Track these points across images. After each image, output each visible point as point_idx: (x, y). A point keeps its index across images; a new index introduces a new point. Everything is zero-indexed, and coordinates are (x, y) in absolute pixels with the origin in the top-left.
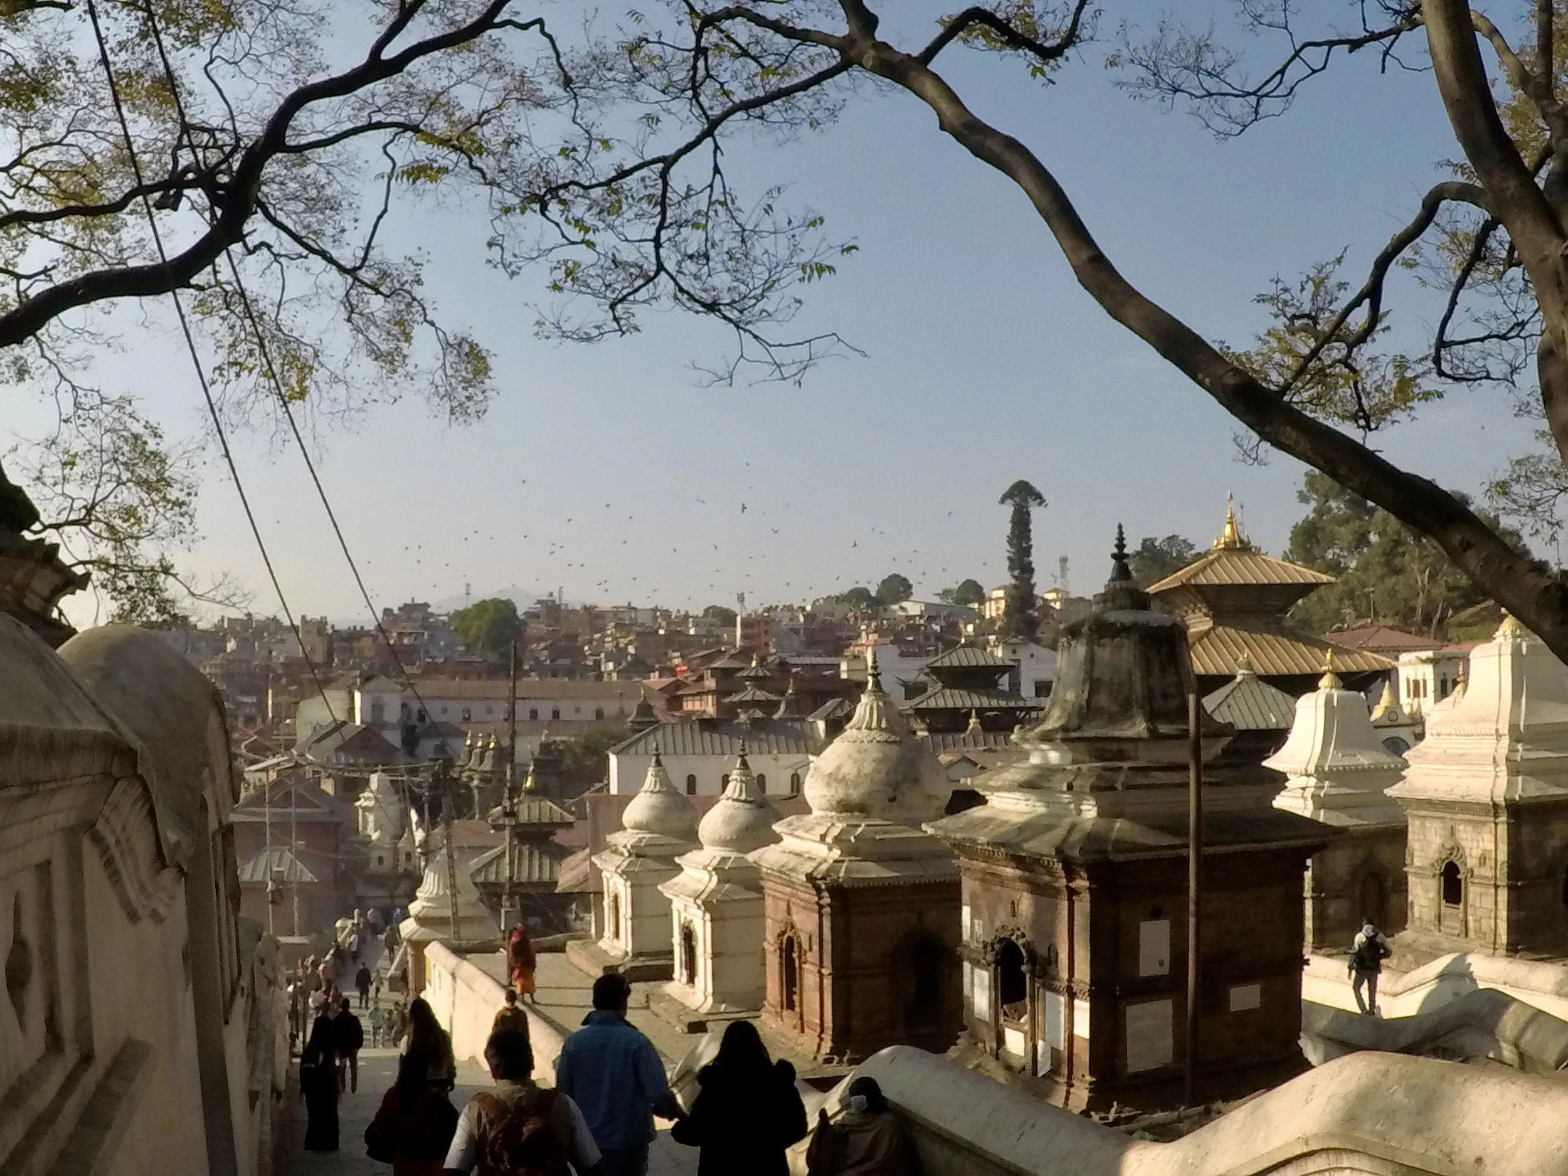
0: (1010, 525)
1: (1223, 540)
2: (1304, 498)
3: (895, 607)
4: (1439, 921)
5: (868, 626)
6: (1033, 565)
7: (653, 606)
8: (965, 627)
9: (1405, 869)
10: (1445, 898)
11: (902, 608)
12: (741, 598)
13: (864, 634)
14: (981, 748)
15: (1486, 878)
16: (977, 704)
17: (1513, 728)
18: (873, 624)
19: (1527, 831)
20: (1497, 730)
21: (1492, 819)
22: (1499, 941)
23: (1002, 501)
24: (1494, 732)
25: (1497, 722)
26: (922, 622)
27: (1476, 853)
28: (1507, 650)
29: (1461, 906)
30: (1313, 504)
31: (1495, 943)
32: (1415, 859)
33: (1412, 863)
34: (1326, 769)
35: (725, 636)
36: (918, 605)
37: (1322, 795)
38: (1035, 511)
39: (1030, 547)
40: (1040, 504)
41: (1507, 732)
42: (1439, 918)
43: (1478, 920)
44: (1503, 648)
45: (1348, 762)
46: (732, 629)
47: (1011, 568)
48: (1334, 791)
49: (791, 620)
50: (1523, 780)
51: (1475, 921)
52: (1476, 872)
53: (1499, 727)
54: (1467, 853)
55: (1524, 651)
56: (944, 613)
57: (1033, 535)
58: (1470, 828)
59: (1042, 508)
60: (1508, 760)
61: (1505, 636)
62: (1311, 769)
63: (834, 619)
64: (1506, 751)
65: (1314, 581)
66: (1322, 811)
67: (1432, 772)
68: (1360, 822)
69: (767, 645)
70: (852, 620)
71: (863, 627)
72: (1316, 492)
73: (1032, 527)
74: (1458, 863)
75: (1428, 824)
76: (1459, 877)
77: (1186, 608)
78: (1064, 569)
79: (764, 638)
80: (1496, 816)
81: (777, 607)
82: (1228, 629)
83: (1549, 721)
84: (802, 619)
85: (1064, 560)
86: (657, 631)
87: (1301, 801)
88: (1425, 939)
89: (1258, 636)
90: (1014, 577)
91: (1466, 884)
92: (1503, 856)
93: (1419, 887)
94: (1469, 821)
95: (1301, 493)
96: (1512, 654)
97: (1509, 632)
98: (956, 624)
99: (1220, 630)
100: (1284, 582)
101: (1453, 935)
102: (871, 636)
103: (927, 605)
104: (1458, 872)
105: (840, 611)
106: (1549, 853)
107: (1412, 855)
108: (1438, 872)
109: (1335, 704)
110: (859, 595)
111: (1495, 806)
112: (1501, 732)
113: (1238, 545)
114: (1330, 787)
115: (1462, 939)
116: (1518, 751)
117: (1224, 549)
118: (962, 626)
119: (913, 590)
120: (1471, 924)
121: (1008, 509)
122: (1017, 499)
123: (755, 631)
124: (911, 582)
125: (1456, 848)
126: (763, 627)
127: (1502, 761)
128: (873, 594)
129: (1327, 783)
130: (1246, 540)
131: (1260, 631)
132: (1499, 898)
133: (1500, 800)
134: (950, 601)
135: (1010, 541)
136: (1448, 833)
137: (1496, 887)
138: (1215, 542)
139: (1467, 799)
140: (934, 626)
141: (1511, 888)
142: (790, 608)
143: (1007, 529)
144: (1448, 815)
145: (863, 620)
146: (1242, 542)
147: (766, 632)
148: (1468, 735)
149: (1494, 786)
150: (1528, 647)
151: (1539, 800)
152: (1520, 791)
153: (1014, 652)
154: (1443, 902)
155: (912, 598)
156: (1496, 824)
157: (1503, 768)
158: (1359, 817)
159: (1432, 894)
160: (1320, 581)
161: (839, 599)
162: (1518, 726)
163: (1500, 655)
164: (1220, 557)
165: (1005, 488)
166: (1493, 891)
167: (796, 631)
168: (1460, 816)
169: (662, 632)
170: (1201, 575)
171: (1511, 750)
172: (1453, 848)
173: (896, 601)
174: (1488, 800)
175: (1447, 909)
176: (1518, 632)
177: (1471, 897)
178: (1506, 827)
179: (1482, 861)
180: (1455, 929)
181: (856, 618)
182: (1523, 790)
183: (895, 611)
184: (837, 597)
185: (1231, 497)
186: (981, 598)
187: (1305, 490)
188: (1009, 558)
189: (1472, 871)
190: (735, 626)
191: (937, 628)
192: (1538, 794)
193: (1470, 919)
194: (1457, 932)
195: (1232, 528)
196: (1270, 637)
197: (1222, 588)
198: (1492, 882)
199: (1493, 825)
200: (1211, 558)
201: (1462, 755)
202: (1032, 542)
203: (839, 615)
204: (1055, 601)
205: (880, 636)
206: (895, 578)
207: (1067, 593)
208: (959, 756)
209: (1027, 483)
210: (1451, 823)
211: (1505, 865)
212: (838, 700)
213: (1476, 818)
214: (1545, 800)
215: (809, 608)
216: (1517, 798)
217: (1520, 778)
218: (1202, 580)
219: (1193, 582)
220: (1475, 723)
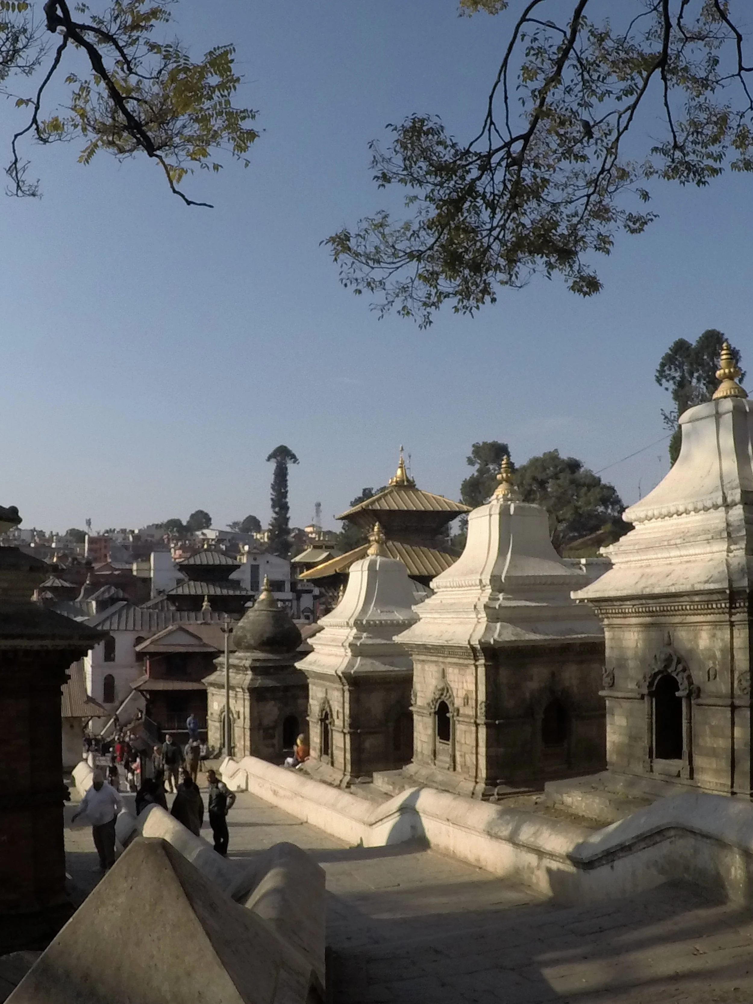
0: (273, 476)
1: (395, 480)
2: (471, 462)
3: (198, 533)
4: (435, 756)
5: (176, 544)
6: (289, 505)
7: (32, 528)
8: (243, 547)
9: (411, 708)
10: (439, 735)
11: (203, 534)
12: (89, 523)
13: (172, 550)
14: (199, 622)
15: (468, 716)
16: (212, 592)
17: (495, 579)
18: (179, 544)
19: (504, 674)
20: (481, 581)
21: (473, 662)
22: (479, 775)
23: (269, 459)
24: (478, 582)
25: (482, 573)
26: (213, 543)
27: (462, 694)
28: (496, 510)
29: (450, 743)
30: (477, 466)
31: (476, 777)
32: (418, 699)
33: (416, 704)
34: (364, 622)
35: (78, 549)
36: (215, 532)
37: (358, 644)
38: (291, 466)
39: (287, 492)
40: (294, 462)
41: (488, 582)
42: (435, 753)
43: (463, 756)
44: (493, 509)
45: (385, 617)
46: (82, 544)
47: (273, 506)
48: (370, 642)
49: (124, 539)
50: (501, 626)
51: (461, 756)
52: (461, 711)
53: (483, 577)
54: (455, 694)
55: (512, 512)
56: (229, 537)
57: (289, 483)
58: (456, 671)
59: (295, 465)
60: (486, 607)
61: (498, 499)
62: (352, 622)
63: (154, 540)
64: (487, 600)
65: (457, 509)
66: (359, 658)
67: (432, 621)
68: (391, 668)
69: (106, 556)
70: (166, 541)
71: (172, 545)
72: (480, 457)
73: (288, 478)
74: (447, 702)
75: (426, 667)
76: (448, 715)
77: (368, 528)
78: (318, 512)
79: (103, 551)
80: (476, 659)
81: (114, 530)
82: (395, 543)
83: (531, 573)
84: (131, 539)
85: (318, 505)
86: (30, 545)
87: (342, 650)
88: (424, 772)
89: (416, 548)
90: (276, 513)
91: (454, 722)
92: (482, 697)
93: (421, 724)
94: (456, 664)
95: (469, 459)
96: (500, 514)
97: (501, 496)
98: (237, 545)
99: (390, 543)
100: (436, 509)
101: (445, 769)
102: (177, 552)
103: (221, 532)
104: (448, 712)
105: (158, 535)
106: (528, 695)
107: (416, 696)
108: (433, 711)
109: (378, 569)
110: (174, 524)
111: (473, 648)
112: (484, 582)
113: (406, 483)
114: (367, 637)
115: (451, 773)
116: (498, 599)
117: (395, 486)
118: (241, 546)
119: (212, 522)
120: (458, 759)
121: (272, 465)
122: (279, 458)
123: (97, 546)
124: (211, 516)
125: (445, 690)
126: (103, 544)
127: (481, 607)
128: (184, 523)
129: (365, 635)
130: (411, 479)
131: (418, 544)
132: (480, 735)
133: (475, 643)
134: (237, 530)
135: (273, 488)
136: (440, 675)
137: (477, 725)
138: (390, 481)
139: (450, 643)
140: (221, 545)
141: (487, 725)
142: (123, 531)
143: (271, 478)
144: (441, 659)
145: (173, 540)
146: (408, 481)
147: (105, 547)
148: (459, 587)
149: (474, 631)
150: (515, 508)
151: (515, 645)
152: (496, 636)
153: (255, 559)
154: (438, 738)
155: (211, 527)
156: (476, 667)
157: (483, 615)
158: (392, 664)
159: (430, 731)
160: (461, 510)
161: (158, 526)
162: (501, 576)
163: (490, 515)
164: (392, 491)
165: (271, 451)
166: (474, 728)
167: (126, 547)
168: (449, 660)
169: (32, 545)
170: (377, 504)
171: (493, 598)
172: (443, 689)
173: (200, 528)
174: (465, 644)
175: (441, 746)
176: (509, 496)
177: (458, 733)
178: (484, 669)
179: (466, 700)
180: (446, 763)
181: (169, 540)
182: (500, 635)
183: (197, 536)
184: (157, 525)
185: (402, 449)
186: (258, 528)
187: (472, 456)
188: (272, 499)
189: (458, 710)
190: (84, 542)
191: (223, 547)
192: (513, 638)
193: (458, 754)
194: (447, 765)
195: (402, 471)
196: (425, 549)
197: (391, 512)
198: (473, 721)
199: (473, 668)
200: (386, 491)
201: (452, 604)
202: (288, 488)
203: (157, 537)
204: (311, 533)
205: (183, 552)
206: (200, 512)
207: (320, 528)
208: (177, 626)
209: (285, 447)
210: (442, 666)
211: (484, 704)
212: (107, 586)
213: (461, 661)
214: (521, 644)
215: (136, 531)
216: (492, 642)
217: (498, 625)
218: (377, 507)
219: (370, 507)
220: (466, 575)
